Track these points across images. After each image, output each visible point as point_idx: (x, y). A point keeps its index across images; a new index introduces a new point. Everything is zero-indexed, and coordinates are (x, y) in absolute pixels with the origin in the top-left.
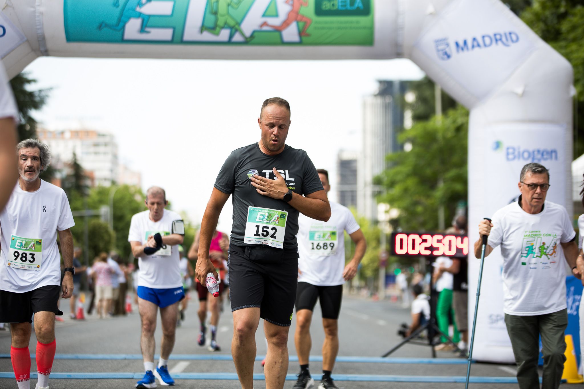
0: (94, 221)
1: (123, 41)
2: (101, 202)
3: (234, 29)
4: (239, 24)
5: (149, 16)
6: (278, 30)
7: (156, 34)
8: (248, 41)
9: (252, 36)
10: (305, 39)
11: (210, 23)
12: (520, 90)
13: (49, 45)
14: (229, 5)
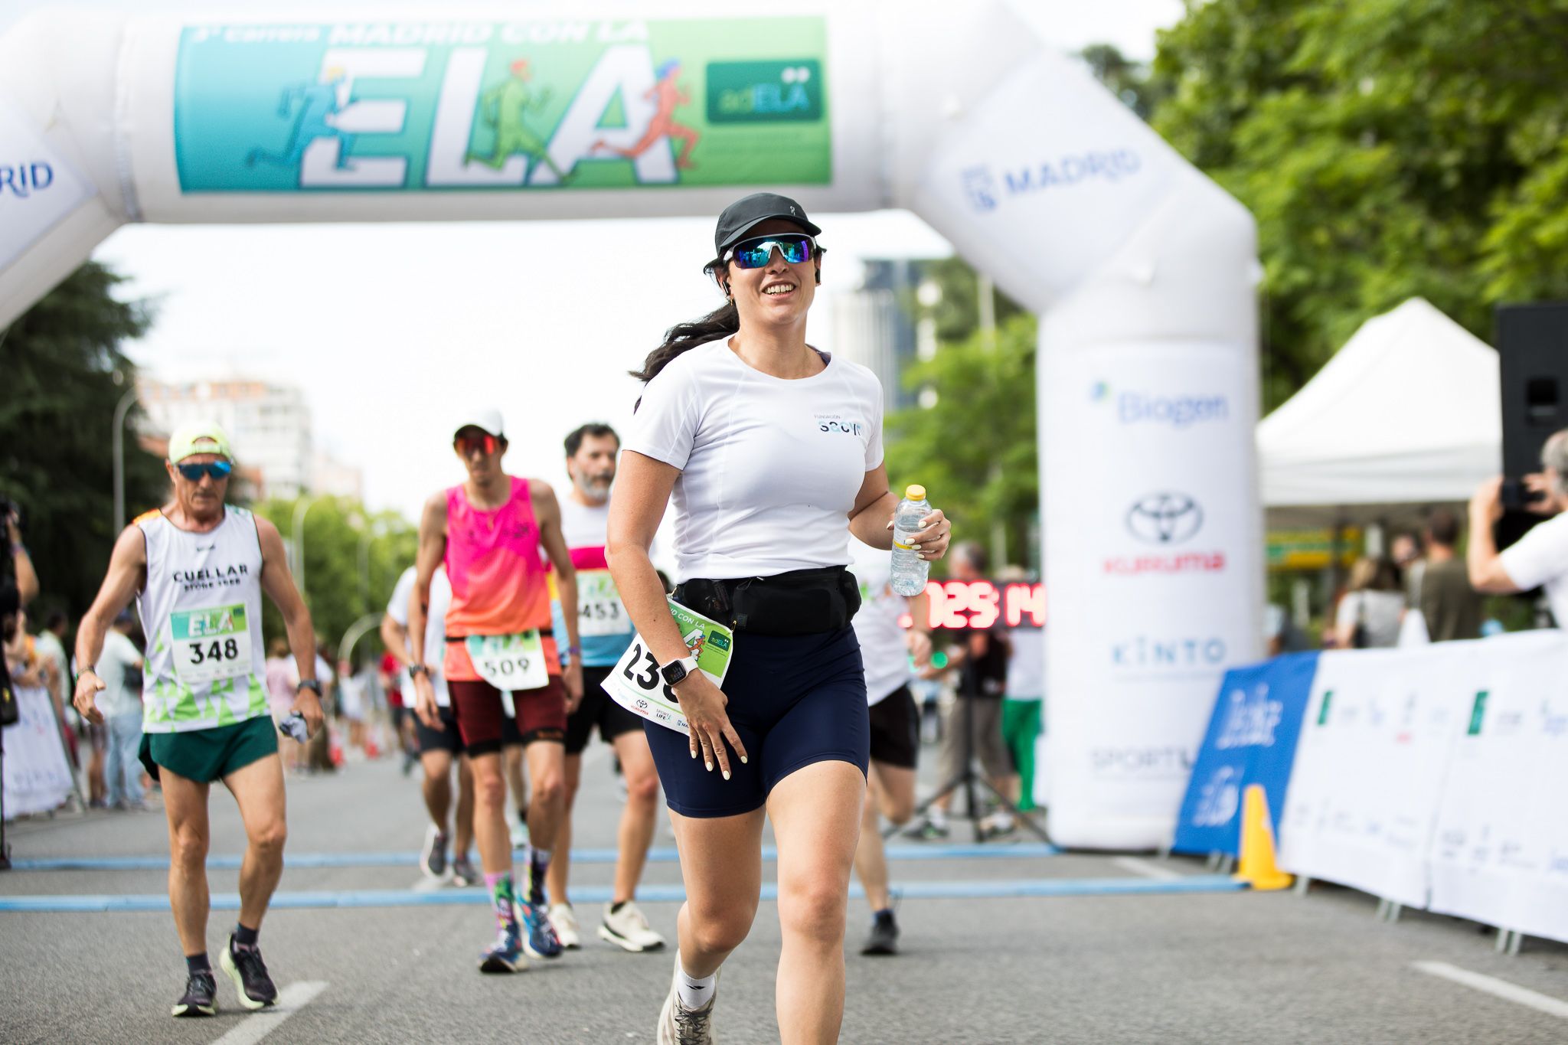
1: (299, 187)
3: (536, 156)
4: (545, 144)
5: (355, 136)
6: (629, 156)
7: (369, 171)
8: (566, 182)
9: (574, 171)
10: (686, 174)
11: (484, 143)
12: (1143, 272)
13: (145, 201)
14: (524, 106)
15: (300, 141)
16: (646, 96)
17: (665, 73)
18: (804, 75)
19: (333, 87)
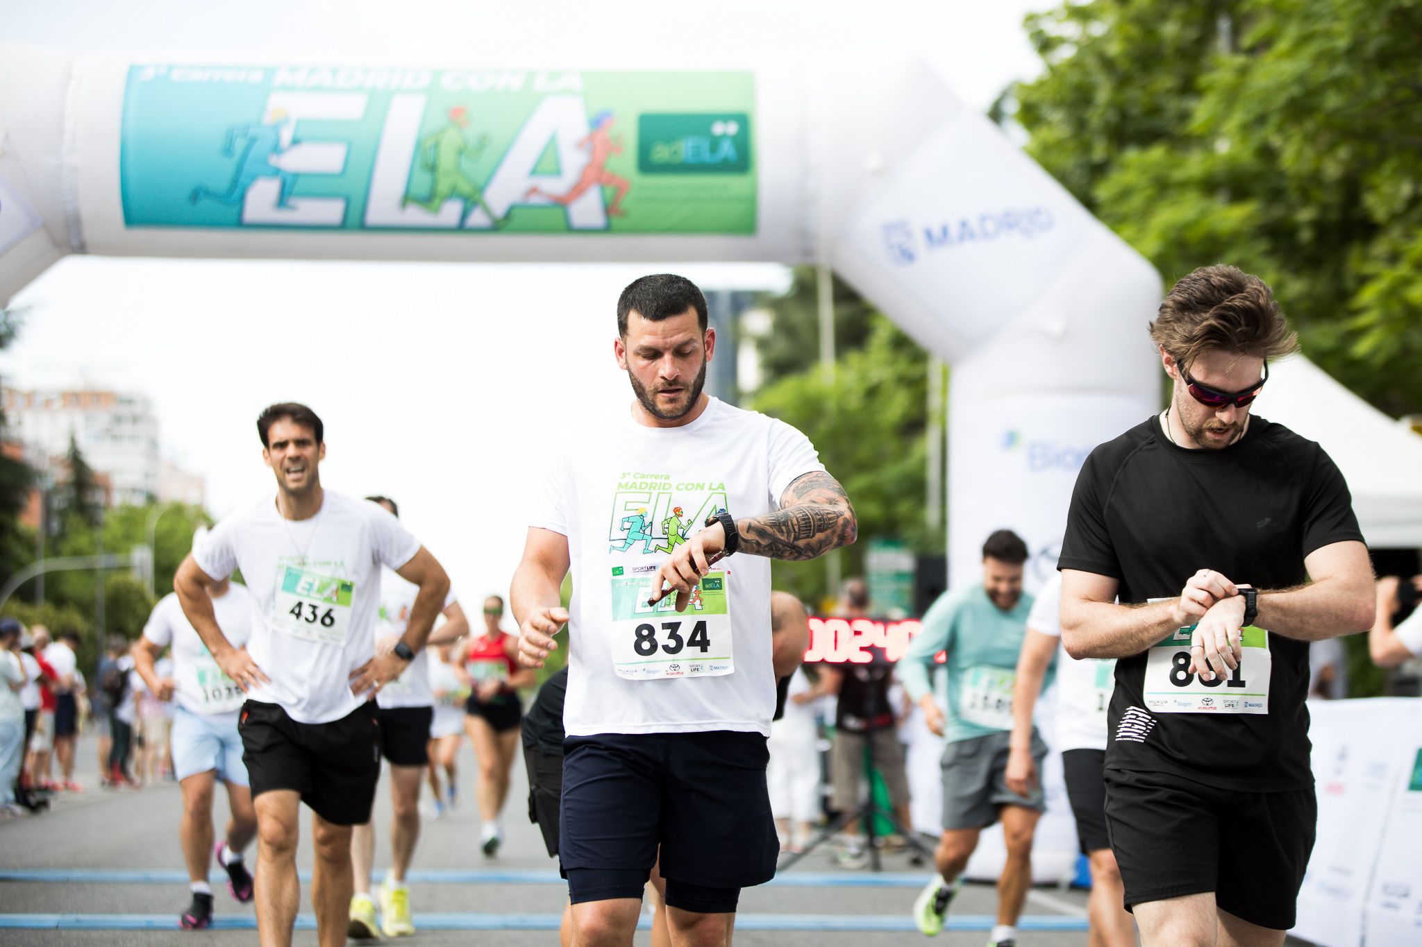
0: (116, 578)
1: (240, 224)
2: (129, 538)
3: (471, 201)
4: (481, 190)
5: (296, 176)
6: (561, 203)
7: (309, 210)
8: (498, 226)
9: (508, 216)
10: (617, 222)
12: (1056, 327)
13: (89, 235)
14: (461, 152)
15: (242, 179)
16: (580, 145)
17: (598, 123)
18: (732, 129)
19: (276, 128)
